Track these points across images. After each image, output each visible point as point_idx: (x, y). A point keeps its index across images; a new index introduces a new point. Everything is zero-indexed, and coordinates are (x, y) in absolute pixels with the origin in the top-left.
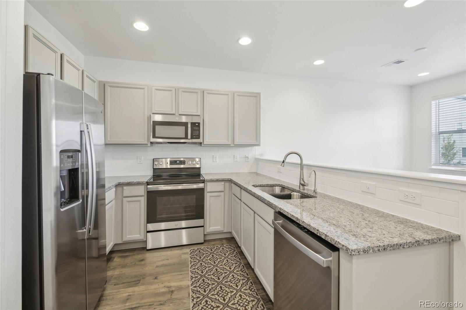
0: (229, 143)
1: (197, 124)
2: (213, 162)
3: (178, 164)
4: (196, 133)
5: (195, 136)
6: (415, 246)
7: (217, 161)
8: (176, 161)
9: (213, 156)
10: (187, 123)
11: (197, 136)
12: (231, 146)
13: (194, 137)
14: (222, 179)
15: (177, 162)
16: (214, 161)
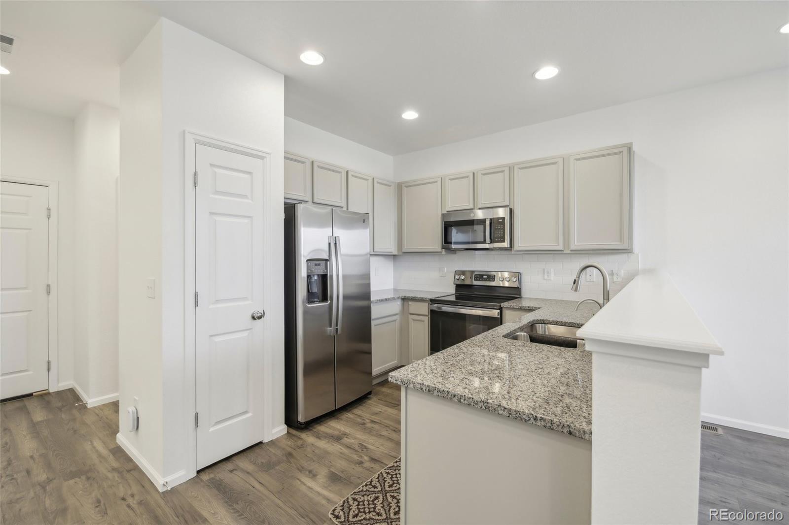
0: (561, 247)
1: (500, 220)
2: (544, 279)
3: (485, 280)
4: (498, 234)
5: (498, 238)
6: (481, 407)
7: (552, 279)
8: (482, 276)
9: (544, 269)
10: (485, 219)
11: (501, 238)
12: (564, 252)
13: (497, 240)
14: (529, 307)
15: (484, 277)
16: (546, 277)
